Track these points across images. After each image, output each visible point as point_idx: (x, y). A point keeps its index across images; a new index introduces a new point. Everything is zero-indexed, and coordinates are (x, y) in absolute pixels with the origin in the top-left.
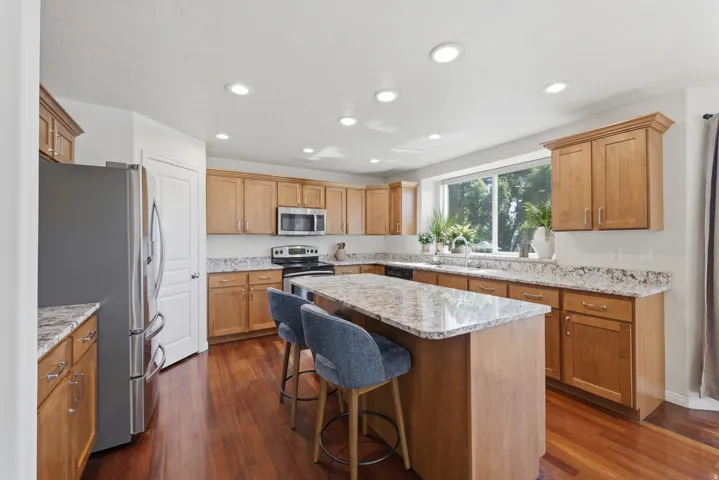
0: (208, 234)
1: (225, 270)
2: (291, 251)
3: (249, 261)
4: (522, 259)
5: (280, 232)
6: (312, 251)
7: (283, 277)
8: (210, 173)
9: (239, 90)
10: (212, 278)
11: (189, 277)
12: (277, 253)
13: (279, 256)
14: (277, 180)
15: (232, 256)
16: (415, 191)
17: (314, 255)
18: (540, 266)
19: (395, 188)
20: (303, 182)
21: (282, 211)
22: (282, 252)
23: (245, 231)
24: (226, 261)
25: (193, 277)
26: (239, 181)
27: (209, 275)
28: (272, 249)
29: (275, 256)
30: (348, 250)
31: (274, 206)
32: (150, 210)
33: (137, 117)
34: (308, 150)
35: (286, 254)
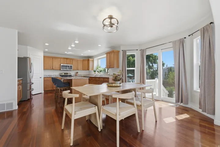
0: (44, 69)
2: (64, 74)
5: (61, 69)
8: (44, 57)
9: (47, 44)
10: (45, 78)
11: (39, 78)
13: (62, 75)
14: (61, 58)
15: (50, 75)
16: (93, 61)
17: (70, 74)
19: (88, 60)
20: (67, 59)
21: (62, 65)
23: (53, 69)
26: (51, 58)
28: (60, 73)
30: (79, 74)
31: (60, 64)
32: (31, 64)
33: (28, 47)
34: (66, 52)
35: (63, 74)
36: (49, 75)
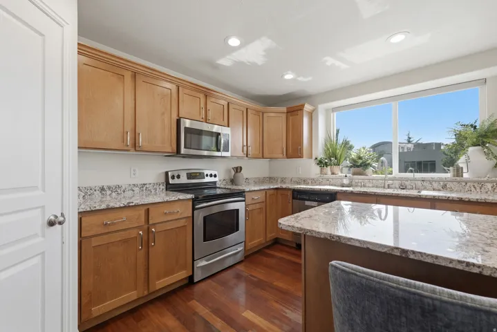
0: (82, 147)
1: (112, 205)
2: (190, 176)
3: (137, 189)
4: (458, 179)
5: (183, 151)
6: (211, 176)
7: (194, 209)
12: (173, 177)
13: (176, 181)
15: (113, 183)
16: (311, 115)
17: (213, 179)
18: (489, 186)
19: (295, 112)
21: (187, 123)
22: (179, 177)
23: (136, 147)
24: (102, 189)
25: (51, 224)
26: (128, 75)
27: (82, 215)
28: (167, 173)
29: (171, 181)
31: (175, 117)
35: (184, 180)
36: (105, 184)
